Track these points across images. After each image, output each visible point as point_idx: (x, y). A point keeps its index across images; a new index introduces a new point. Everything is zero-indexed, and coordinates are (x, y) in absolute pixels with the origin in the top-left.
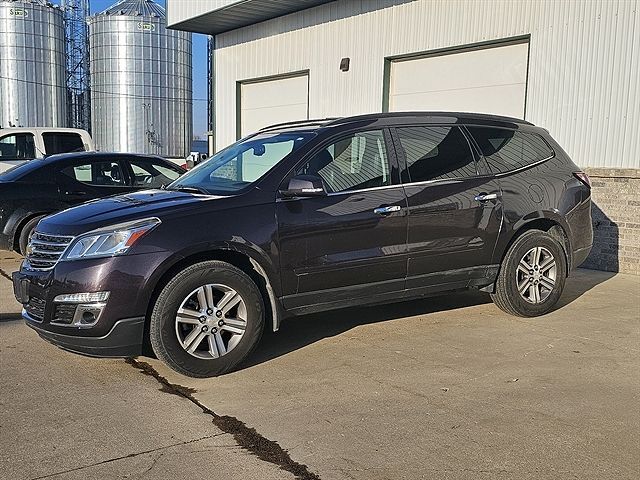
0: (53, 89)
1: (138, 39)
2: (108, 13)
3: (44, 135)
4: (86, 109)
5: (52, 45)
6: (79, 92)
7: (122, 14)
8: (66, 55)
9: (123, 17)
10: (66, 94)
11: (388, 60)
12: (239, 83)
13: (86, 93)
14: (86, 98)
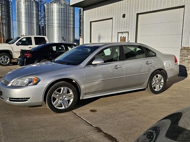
0: (35, 25)
1: (59, 10)
2: (51, 3)
3: (35, 38)
4: (44, 31)
5: (35, 12)
6: (42, 26)
7: (55, 3)
8: (39, 15)
9: (55, 4)
10: (39, 26)
11: (138, 14)
12: (91, 22)
13: (44, 26)
14: (44, 27)
